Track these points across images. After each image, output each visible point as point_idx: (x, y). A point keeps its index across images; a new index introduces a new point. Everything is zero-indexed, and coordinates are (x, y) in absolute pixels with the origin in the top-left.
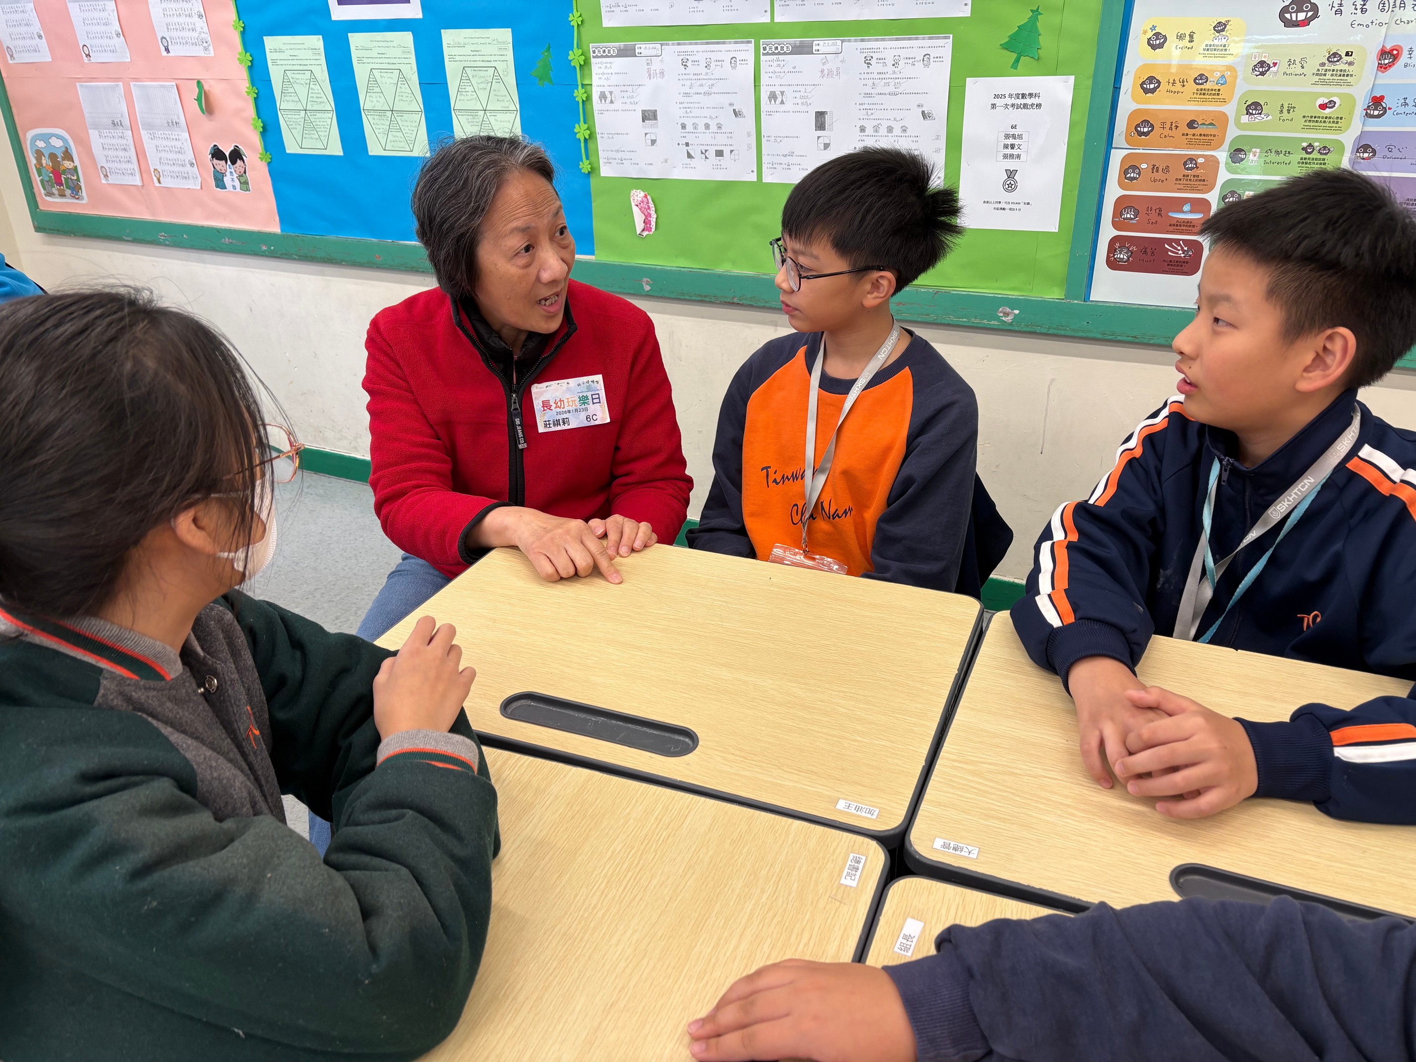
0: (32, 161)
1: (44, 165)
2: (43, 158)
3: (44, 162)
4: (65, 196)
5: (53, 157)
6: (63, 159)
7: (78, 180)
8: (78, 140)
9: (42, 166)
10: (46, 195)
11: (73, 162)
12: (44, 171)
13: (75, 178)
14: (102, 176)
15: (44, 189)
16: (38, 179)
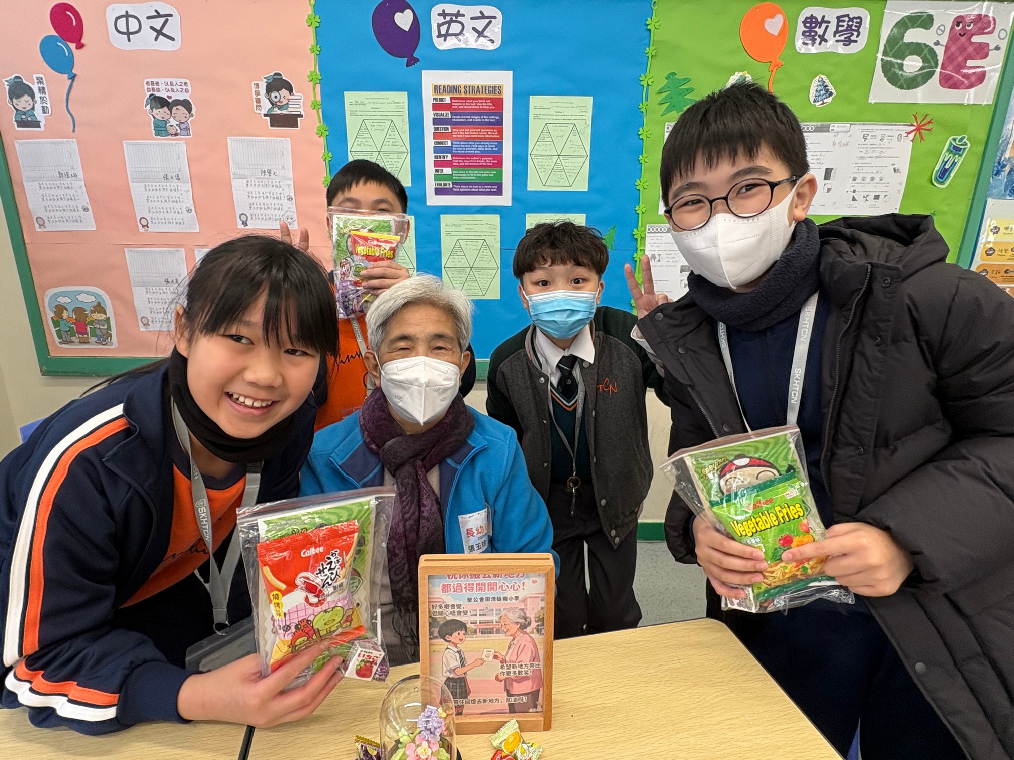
0: (49, 314)
1: (65, 317)
2: (65, 311)
3: (65, 315)
4: (88, 343)
5: (79, 311)
6: (92, 312)
7: (109, 328)
8: (115, 296)
9: (62, 318)
10: (61, 343)
11: (105, 314)
12: (62, 323)
13: (106, 327)
14: (141, 324)
15: (60, 337)
16: (54, 330)
